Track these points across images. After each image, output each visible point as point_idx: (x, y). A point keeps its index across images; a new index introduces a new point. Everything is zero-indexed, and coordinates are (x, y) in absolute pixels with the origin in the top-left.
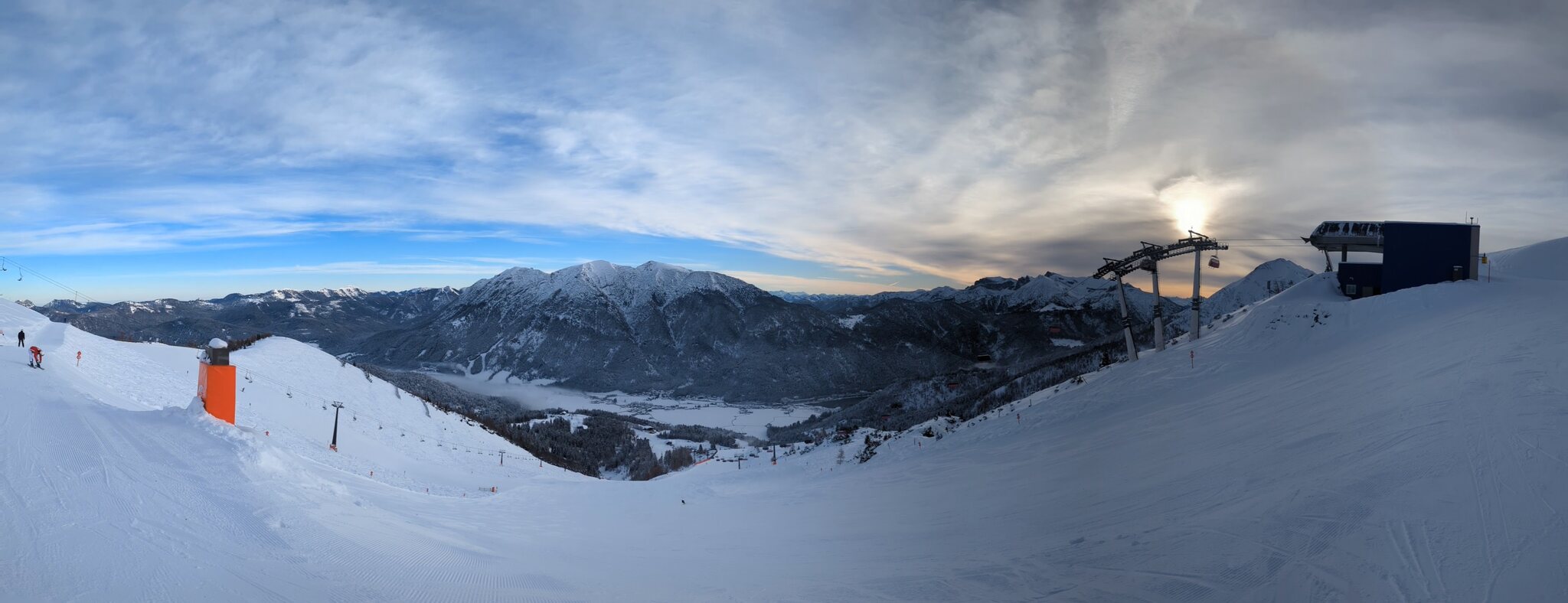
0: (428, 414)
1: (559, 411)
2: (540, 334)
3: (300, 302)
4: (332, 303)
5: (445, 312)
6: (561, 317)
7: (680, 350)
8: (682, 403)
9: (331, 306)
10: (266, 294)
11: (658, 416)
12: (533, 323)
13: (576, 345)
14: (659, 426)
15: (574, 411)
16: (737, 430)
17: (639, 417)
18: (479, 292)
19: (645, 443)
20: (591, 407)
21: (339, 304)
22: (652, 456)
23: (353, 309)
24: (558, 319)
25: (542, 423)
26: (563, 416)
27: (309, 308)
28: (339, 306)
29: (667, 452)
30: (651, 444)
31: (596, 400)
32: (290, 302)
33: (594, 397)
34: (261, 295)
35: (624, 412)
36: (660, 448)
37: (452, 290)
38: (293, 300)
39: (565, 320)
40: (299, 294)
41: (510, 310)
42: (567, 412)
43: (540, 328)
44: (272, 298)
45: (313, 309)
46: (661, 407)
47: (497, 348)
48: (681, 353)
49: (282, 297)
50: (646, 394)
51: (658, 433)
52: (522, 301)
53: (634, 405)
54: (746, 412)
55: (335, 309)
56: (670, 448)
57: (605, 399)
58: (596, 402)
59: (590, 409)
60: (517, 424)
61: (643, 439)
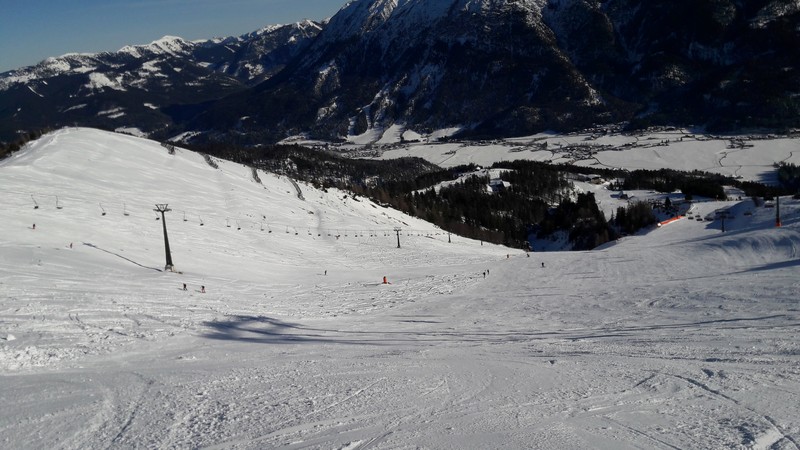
0: (300, 195)
1: (472, 167)
2: (437, 68)
3: (96, 71)
4: (147, 66)
5: (307, 57)
6: (462, 40)
7: (637, 63)
8: (642, 140)
9: (146, 71)
10: (38, 66)
11: (607, 160)
12: (426, 53)
13: (486, 76)
14: (607, 174)
15: (491, 165)
16: (726, 172)
17: (580, 164)
18: (348, 22)
19: (588, 199)
20: (512, 157)
21: (155, 65)
22: (599, 215)
23: (178, 70)
24: (459, 43)
25: (450, 186)
26: (476, 173)
27: (112, 78)
28: (156, 69)
29: (619, 210)
30: (598, 200)
31: (518, 147)
32: (80, 74)
33: (517, 144)
34: (29, 70)
35: (558, 159)
36: (609, 205)
37: (312, 24)
38: (84, 70)
39: (468, 43)
40: (92, 59)
41: (393, 41)
42: (482, 168)
43: (435, 61)
44: (49, 71)
45: (119, 79)
46: (609, 148)
47: (383, 96)
48: (638, 67)
49: (65, 67)
50: (588, 132)
51: (607, 183)
52: (407, 25)
53: (572, 148)
54: (742, 146)
55: (152, 73)
56: (625, 204)
57: (530, 145)
58: (519, 150)
59: (511, 160)
60: (419, 192)
61: (585, 193)
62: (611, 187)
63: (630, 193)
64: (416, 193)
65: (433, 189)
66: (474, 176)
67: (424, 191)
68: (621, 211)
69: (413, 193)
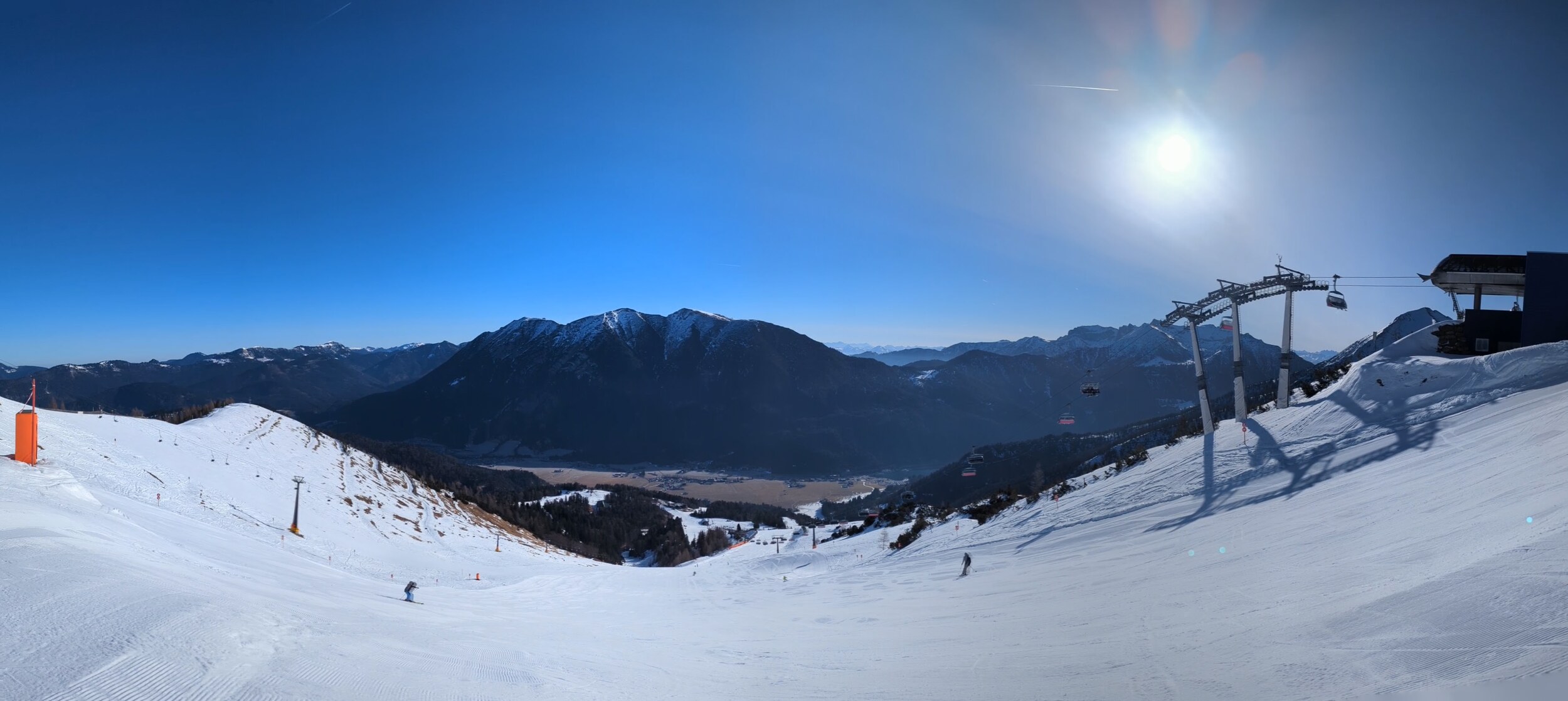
1: (576, 487)
11: (693, 491)
14: (694, 503)
17: (671, 492)
19: (676, 523)
20: (615, 482)
22: (684, 538)
25: (555, 501)
26: (580, 492)
29: (701, 533)
30: (684, 524)
38: (264, 360)
42: (585, 487)
46: (697, 480)
49: (251, 356)
50: (679, 466)
51: (690, 513)
53: (665, 479)
56: (705, 530)
57: (632, 472)
58: (624, 477)
59: (615, 484)
60: (526, 503)
61: (675, 518)
62: (694, 515)
63: (710, 520)
64: (522, 505)
65: (539, 504)
66: (578, 495)
67: (530, 503)
68: (702, 535)
69: (520, 503)
